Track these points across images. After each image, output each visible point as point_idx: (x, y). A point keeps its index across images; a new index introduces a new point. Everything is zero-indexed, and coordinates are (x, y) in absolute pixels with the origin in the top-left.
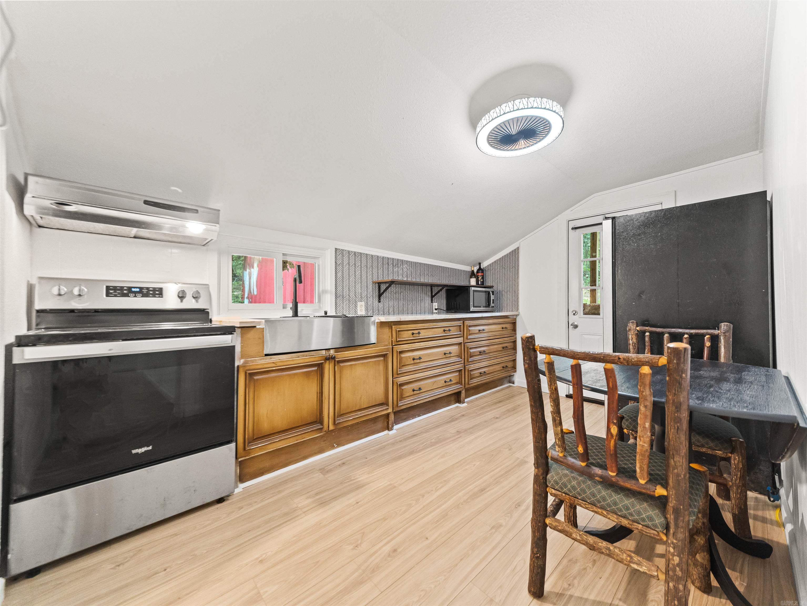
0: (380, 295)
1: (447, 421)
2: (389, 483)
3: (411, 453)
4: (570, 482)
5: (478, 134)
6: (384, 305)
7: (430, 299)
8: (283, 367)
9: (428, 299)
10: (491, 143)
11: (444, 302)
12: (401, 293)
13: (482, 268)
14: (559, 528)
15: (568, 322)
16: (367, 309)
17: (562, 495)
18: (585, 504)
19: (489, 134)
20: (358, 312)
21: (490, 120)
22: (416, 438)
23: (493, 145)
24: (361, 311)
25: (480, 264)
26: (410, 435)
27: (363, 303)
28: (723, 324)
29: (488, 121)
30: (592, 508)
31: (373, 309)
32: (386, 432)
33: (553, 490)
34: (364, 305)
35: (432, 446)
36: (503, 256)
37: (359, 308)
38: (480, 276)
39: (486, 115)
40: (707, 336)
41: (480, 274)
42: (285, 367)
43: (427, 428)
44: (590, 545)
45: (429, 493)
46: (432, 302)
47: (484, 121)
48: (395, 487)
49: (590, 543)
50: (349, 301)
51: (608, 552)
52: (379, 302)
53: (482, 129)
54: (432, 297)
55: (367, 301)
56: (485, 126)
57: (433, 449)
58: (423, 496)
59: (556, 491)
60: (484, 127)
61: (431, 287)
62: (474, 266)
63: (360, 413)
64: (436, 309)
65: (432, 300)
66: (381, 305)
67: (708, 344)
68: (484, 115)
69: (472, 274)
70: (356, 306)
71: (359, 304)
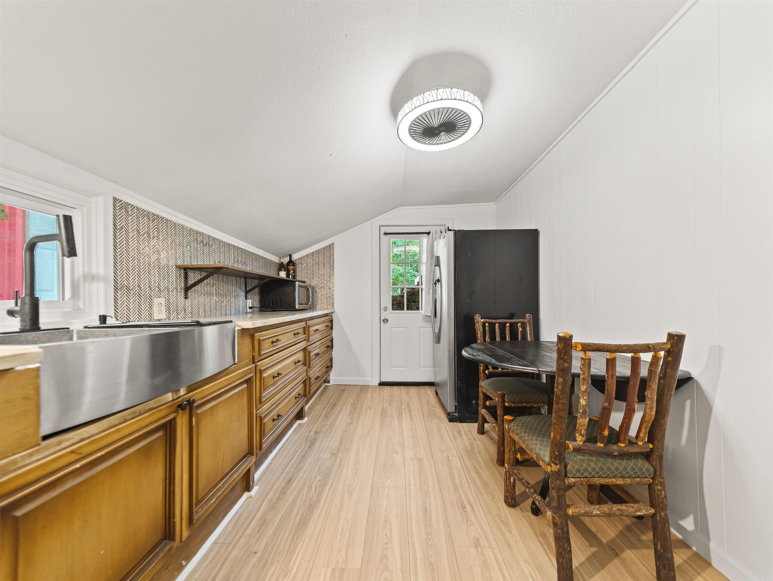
0: (187, 289)
1: (307, 447)
2: (329, 570)
3: (311, 507)
4: (589, 465)
5: (400, 122)
6: (192, 302)
7: (244, 295)
8: (99, 455)
9: (243, 294)
10: (413, 136)
11: (257, 298)
12: (213, 286)
13: (292, 260)
14: (582, 512)
15: (380, 317)
16: (168, 310)
17: (581, 480)
18: (599, 480)
19: (411, 124)
20: (155, 315)
21: (413, 108)
22: (294, 485)
23: (415, 138)
24: (160, 312)
25: (290, 256)
26: (283, 484)
27: (162, 300)
28: (527, 315)
29: (411, 110)
30: (604, 481)
31: (177, 310)
32: (246, 495)
33: (572, 479)
34: (163, 303)
35: (324, 485)
36: (316, 250)
37: (155, 308)
38: (291, 269)
39: (409, 102)
40: (520, 324)
41: (291, 267)
42: (103, 453)
43: (293, 465)
44: (607, 514)
45: (387, 548)
46: (246, 299)
47: (406, 108)
48: (343, 570)
49: (607, 512)
50: (140, 296)
51: (620, 513)
52: (186, 298)
53: (404, 117)
54: (247, 292)
55: (169, 297)
56: (408, 113)
57: (330, 489)
58: (386, 557)
59: (575, 479)
60: (406, 114)
61: (246, 278)
62: (284, 257)
63: (223, 484)
64: (250, 308)
65: (246, 296)
66: (188, 302)
67: (520, 329)
68: (407, 102)
69: (281, 267)
70: (151, 307)
71: (156, 301)
